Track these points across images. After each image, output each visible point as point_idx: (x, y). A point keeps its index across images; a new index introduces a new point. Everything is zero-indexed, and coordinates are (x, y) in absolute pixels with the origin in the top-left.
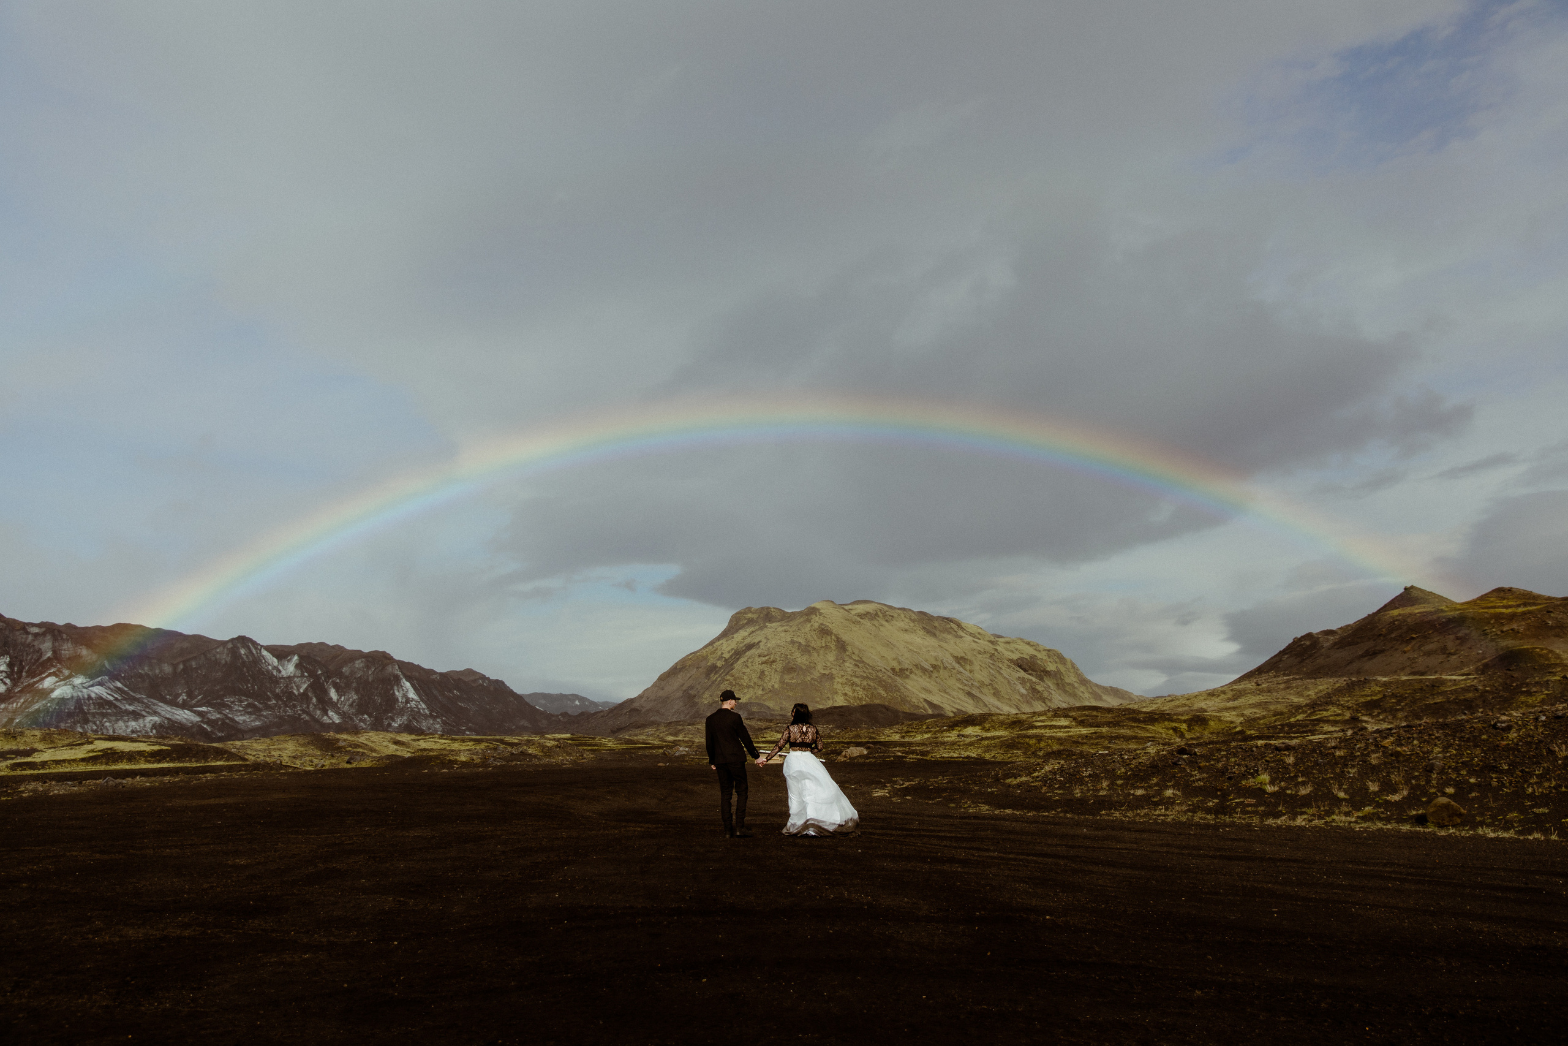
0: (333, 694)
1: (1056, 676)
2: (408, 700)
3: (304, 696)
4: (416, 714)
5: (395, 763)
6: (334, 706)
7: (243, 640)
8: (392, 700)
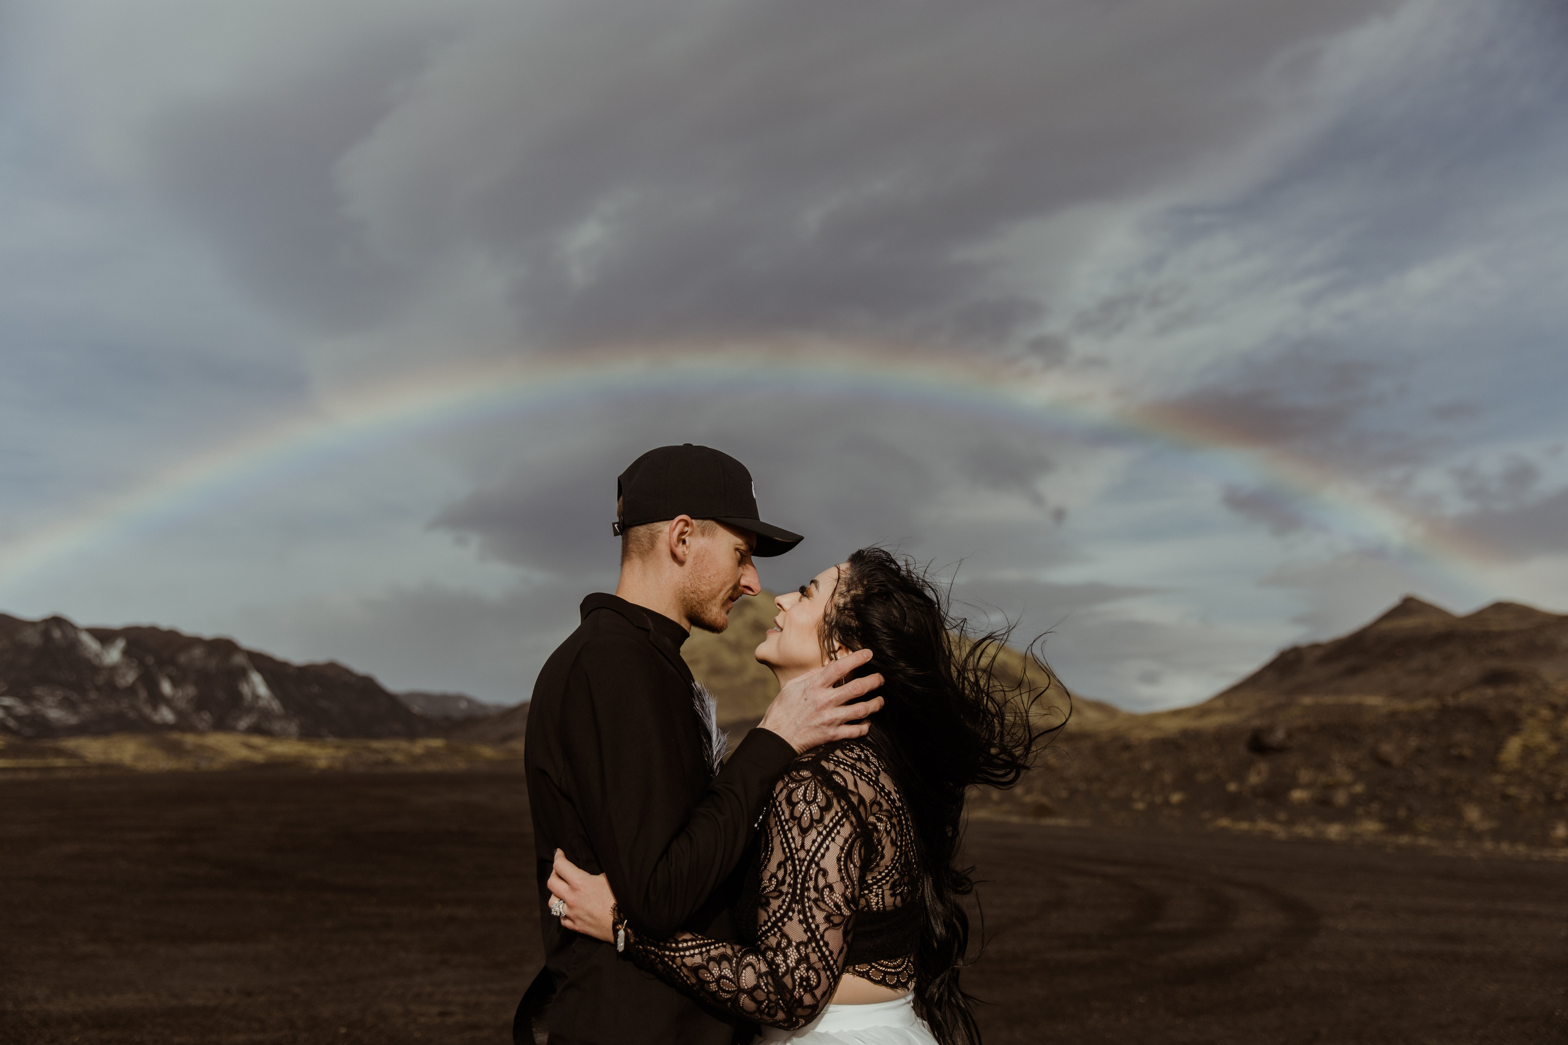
0: (166, 688)
2: (256, 697)
3: (131, 690)
4: (266, 714)
5: (248, 766)
6: (168, 702)
7: (58, 621)
8: (238, 696)
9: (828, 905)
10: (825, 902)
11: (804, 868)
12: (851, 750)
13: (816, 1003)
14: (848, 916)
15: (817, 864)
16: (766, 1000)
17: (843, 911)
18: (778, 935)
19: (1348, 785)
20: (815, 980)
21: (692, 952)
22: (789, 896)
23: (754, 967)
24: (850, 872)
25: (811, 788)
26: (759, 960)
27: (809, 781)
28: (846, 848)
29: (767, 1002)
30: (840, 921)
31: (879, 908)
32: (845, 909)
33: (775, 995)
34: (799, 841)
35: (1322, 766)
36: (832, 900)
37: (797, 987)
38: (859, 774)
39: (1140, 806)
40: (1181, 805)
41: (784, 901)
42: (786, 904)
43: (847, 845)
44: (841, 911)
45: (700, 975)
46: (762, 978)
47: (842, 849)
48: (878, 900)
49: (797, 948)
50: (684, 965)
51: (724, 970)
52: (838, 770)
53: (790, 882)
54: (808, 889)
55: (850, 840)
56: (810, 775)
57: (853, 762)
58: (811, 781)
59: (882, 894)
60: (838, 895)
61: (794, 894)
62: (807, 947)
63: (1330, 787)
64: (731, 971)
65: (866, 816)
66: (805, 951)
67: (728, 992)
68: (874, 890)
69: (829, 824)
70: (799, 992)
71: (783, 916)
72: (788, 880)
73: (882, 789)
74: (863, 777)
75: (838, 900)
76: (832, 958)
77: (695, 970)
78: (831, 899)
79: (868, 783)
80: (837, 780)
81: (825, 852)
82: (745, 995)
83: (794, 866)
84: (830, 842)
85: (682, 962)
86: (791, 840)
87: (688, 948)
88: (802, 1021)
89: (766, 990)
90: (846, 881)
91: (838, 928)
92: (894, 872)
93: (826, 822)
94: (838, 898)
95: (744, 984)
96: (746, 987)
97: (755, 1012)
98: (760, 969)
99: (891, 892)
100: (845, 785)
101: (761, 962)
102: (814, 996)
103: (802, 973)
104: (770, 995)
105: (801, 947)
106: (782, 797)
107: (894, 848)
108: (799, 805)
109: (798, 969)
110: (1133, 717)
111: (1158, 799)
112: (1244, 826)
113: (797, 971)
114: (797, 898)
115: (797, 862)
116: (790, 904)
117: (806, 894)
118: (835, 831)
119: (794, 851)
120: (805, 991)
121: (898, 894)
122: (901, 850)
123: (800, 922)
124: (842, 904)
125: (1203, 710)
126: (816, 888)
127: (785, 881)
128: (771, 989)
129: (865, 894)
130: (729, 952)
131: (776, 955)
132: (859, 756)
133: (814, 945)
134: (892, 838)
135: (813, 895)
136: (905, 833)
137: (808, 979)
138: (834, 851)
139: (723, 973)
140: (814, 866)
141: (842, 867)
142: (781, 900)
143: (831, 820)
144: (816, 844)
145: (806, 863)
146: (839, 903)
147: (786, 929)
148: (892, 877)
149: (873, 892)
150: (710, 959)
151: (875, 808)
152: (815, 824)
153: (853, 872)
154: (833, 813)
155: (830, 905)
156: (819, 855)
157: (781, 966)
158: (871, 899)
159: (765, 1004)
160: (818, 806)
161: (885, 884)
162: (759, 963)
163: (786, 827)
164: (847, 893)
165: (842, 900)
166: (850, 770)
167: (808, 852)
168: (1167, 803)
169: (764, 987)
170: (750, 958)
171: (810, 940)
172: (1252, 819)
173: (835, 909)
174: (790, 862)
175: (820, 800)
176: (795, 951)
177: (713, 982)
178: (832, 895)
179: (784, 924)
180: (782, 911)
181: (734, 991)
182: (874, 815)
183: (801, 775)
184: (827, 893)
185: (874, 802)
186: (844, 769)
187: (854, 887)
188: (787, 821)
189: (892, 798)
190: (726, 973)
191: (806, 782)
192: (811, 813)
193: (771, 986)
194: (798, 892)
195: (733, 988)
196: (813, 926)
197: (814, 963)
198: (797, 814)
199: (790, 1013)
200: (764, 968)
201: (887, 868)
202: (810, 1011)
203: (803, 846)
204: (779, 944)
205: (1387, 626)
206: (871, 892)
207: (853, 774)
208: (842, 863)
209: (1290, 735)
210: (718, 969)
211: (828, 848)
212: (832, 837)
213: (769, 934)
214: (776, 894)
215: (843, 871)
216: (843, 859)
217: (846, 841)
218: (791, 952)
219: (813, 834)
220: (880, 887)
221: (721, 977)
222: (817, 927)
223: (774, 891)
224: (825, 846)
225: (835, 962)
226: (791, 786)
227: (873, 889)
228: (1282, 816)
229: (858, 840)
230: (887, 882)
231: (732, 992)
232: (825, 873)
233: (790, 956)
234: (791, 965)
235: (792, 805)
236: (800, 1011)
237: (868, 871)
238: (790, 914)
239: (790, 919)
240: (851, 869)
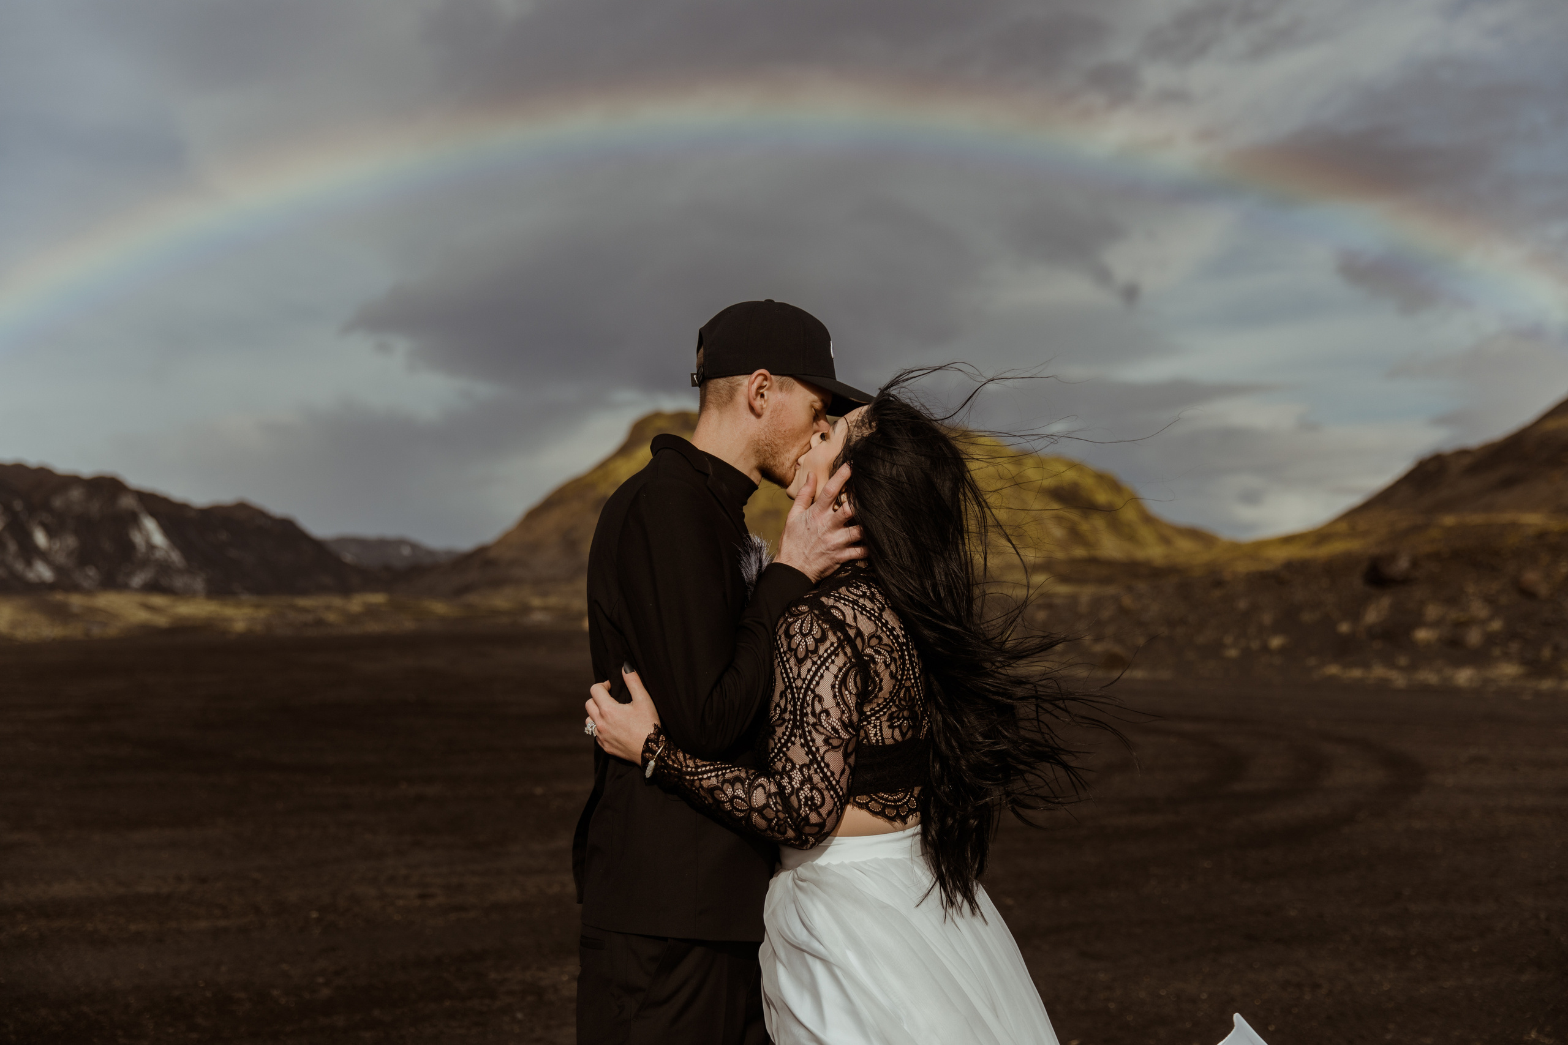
0: (41, 538)
1: (1109, 512)
2: (151, 547)
4: (165, 567)
5: (148, 630)
6: (44, 556)
9: (826, 728)
10: (823, 726)
11: (801, 696)
12: (857, 588)
13: (821, 821)
14: (846, 739)
15: (813, 691)
16: (775, 818)
17: (841, 734)
18: (783, 760)
19: (1483, 622)
20: (820, 800)
21: (709, 775)
22: (791, 722)
23: (764, 788)
24: (845, 698)
25: (808, 622)
26: (770, 782)
27: (806, 615)
28: (840, 676)
29: (776, 819)
30: (839, 744)
31: (877, 740)
32: (843, 732)
33: (783, 813)
34: (795, 670)
35: (1453, 600)
36: (830, 724)
37: (803, 806)
38: (860, 609)
39: (1233, 653)
40: (1282, 650)
41: (787, 727)
42: (789, 730)
43: (841, 673)
44: (839, 734)
45: (716, 796)
46: (772, 798)
47: (836, 677)
48: (876, 731)
49: (801, 770)
50: (701, 786)
51: (737, 791)
52: (838, 604)
53: (791, 710)
54: (806, 714)
55: (844, 669)
56: (807, 610)
57: (855, 598)
58: (808, 615)
59: (880, 725)
60: (834, 720)
61: (795, 720)
62: (809, 769)
63: (1462, 625)
64: (744, 792)
65: (863, 647)
66: (808, 773)
67: (741, 811)
68: (873, 722)
69: (823, 654)
70: (804, 811)
71: (787, 741)
72: (789, 707)
73: (886, 624)
74: (864, 613)
75: (835, 725)
76: (834, 779)
77: (711, 790)
78: (828, 723)
79: (869, 618)
80: (835, 614)
81: (820, 680)
82: (757, 814)
83: (793, 694)
84: (824, 671)
85: (700, 784)
86: (789, 671)
87: (706, 772)
88: (812, 840)
89: (775, 809)
90: (842, 706)
91: (837, 750)
92: (891, 704)
93: (821, 653)
94: (835, 722)
95: (755, 804)
96: (757, 806)
97: (766, 829)
98: (770, 790)
99: (889, 723)
100: (843, 619)
101: (772, 784)
102: (819, 814)
103: (806, 794)
104: (779, 814)
105: (804, 769)
106: (781, 632)
107: (893, 682)
108: (796, 637)
109: (803, 790)
110: (1235, 546)
111: (1255, 645)
112: (1357, 673)
113: (802, 792)
114: (798, 723)
115: (795, 690)
116: (792, 730)
117: (805, 719)
118: (830, 661)
119: (792, 680)
120: (811, 810)
121: (896, 727)
122: (901, 683)
123: (802, 745)
124: (840, 728)
125: (1321, 536)
126: (813, 713)
127: (787, 709)
128: (780, 808)
129: (864, 726)
130: (743, 775)
131: (782, 778)
132: (865, 593)
133: (815, 766)
134: (891, 672)
135: (812, 720)
136: (908, 668)
137: (812, 798)
138: (828, 678)
139: (736, 794)
140: (810, 693)
141: (837, 694)
142: (784, 726)
143: (826, 651)
144: (811, 673)
145: (803, 691)
146: (837, 727)
147: (789, 753)
148: (890, 709)
149: (871, 723)
150: (725, 781)
151: (874, 642)
152: (810, 655)
153: (849, 699)
154: (828, 644)
155: (828, 729)
156: (814, 683)
157: (787, 788)
158: (869, 730)
159: (774, 822)
160: (813, 638)
161: (883, 715)
162: (770, 785)
163: (785, 659)
164: (844, 718)
165: (839, 724)
166: (851, 605)
167: (804, 680)
168: (1265, 649)
169: (773, 806)
170: (762, 780)
171: (811, 762)
172: (1366, 665)
173: (832, 732)
174: (789, 690)
175: (815, 632)
176: (799, 773)
177: (727, 802)
178: (829, 719)
179: (788, 749)
180: (785, 737)
181: (746, 810)
182: (872, 647)
183: (799, 610)
184: (824, 718)
185: (872, 636)
186: (844, 604)
187: (851, 713)
188: (785, 653)
189: (896, 633)
190: (739, 793)
191: (803, 616)
192: (806, 645)
193: (779, 805)
194: (798, 718)
195: (744, 806)
196: (814, 749)
197: (817, 784)
198: (794, 646)
199: (798, 830)
200: (773, 789)
201: (885, 700)
202: (817, 829)
203: (799, 675)
204: (784, 767)
205: (1552, 425)
206: (869, 723)
207: (853, 609)
208: (837, 690)
209: (1415, 563)
210: (731, 790)
211: (822, 676)
212: (826, 667)
213: (776, 760)
214: (780, 721)
215: (838, 698)
216: (837, 686)
217: (840, 669)
218: (795, 775)
219: (809, 663)
220: (877, 719)
221: (734, 797)
222: (818, 749)
223: (778, 719)
224: (819, 674)
225: (838, 782)
226: (789, 620)
227: (872, 720)
228: (1403, 661)
229: (853, 670)
230: (885, 713)
231: (744, 811)
232: (820, 699)
233: (794, 778)
234: (796, 786)
235: (789, 637)
236: (807, 829)
237: (867, 702)
238: (793, 739)
239: (793, 743)
240: (846, 695)
